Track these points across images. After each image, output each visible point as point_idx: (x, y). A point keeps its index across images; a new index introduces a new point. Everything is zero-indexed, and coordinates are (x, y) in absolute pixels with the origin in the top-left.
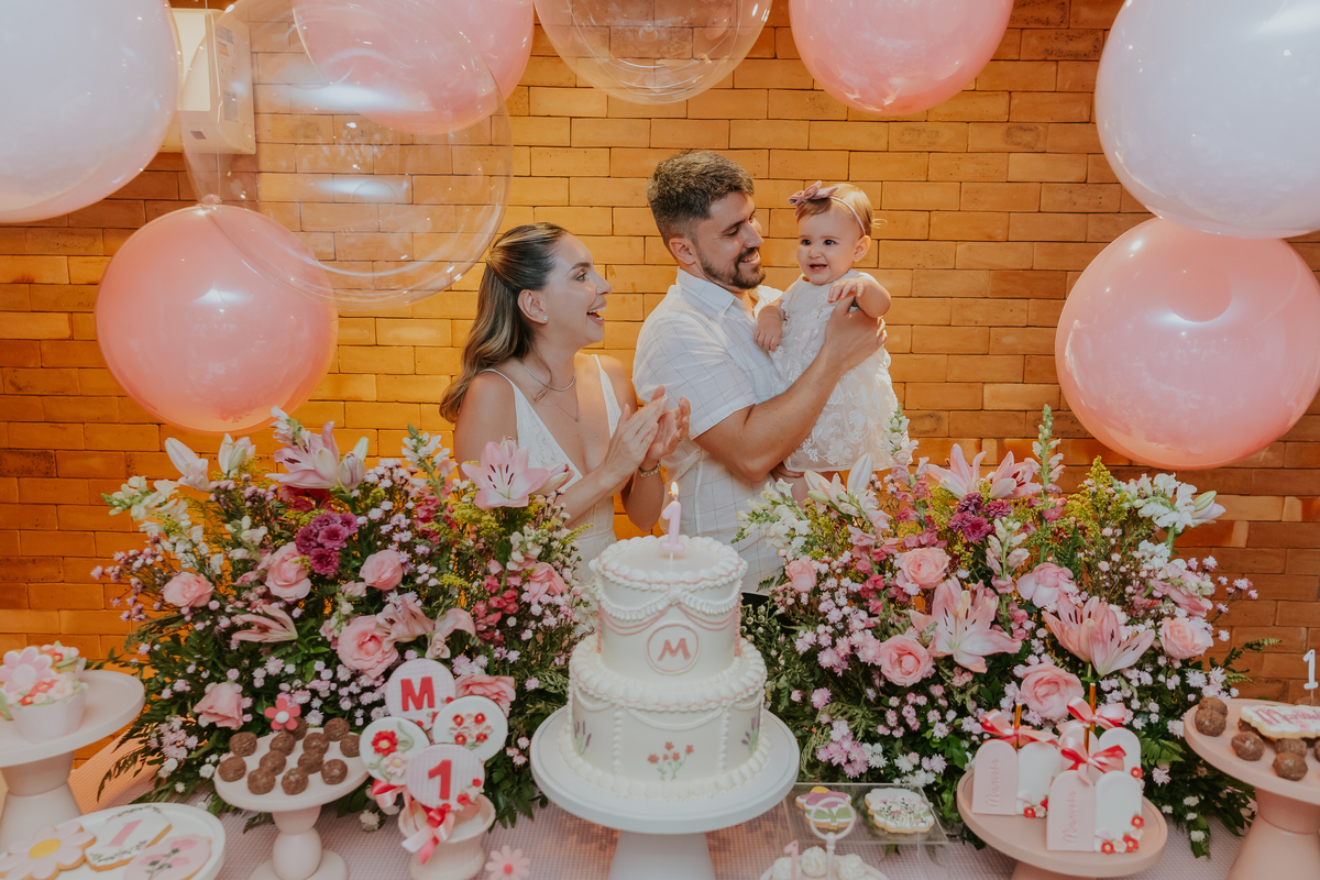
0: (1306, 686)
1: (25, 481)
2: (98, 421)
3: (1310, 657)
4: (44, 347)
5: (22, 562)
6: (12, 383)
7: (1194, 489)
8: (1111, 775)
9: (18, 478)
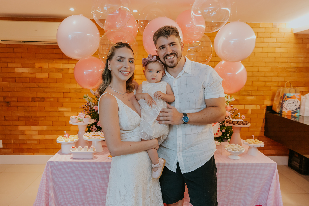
0: (239, 117)
1: (39, 103)
2: (53, 92)
3: (239, 113)
4: (44, 79)
5: (38, 117)
6: (38, 85)
7: (230, 96)
8: (214, 126)
9: (38, 102)
